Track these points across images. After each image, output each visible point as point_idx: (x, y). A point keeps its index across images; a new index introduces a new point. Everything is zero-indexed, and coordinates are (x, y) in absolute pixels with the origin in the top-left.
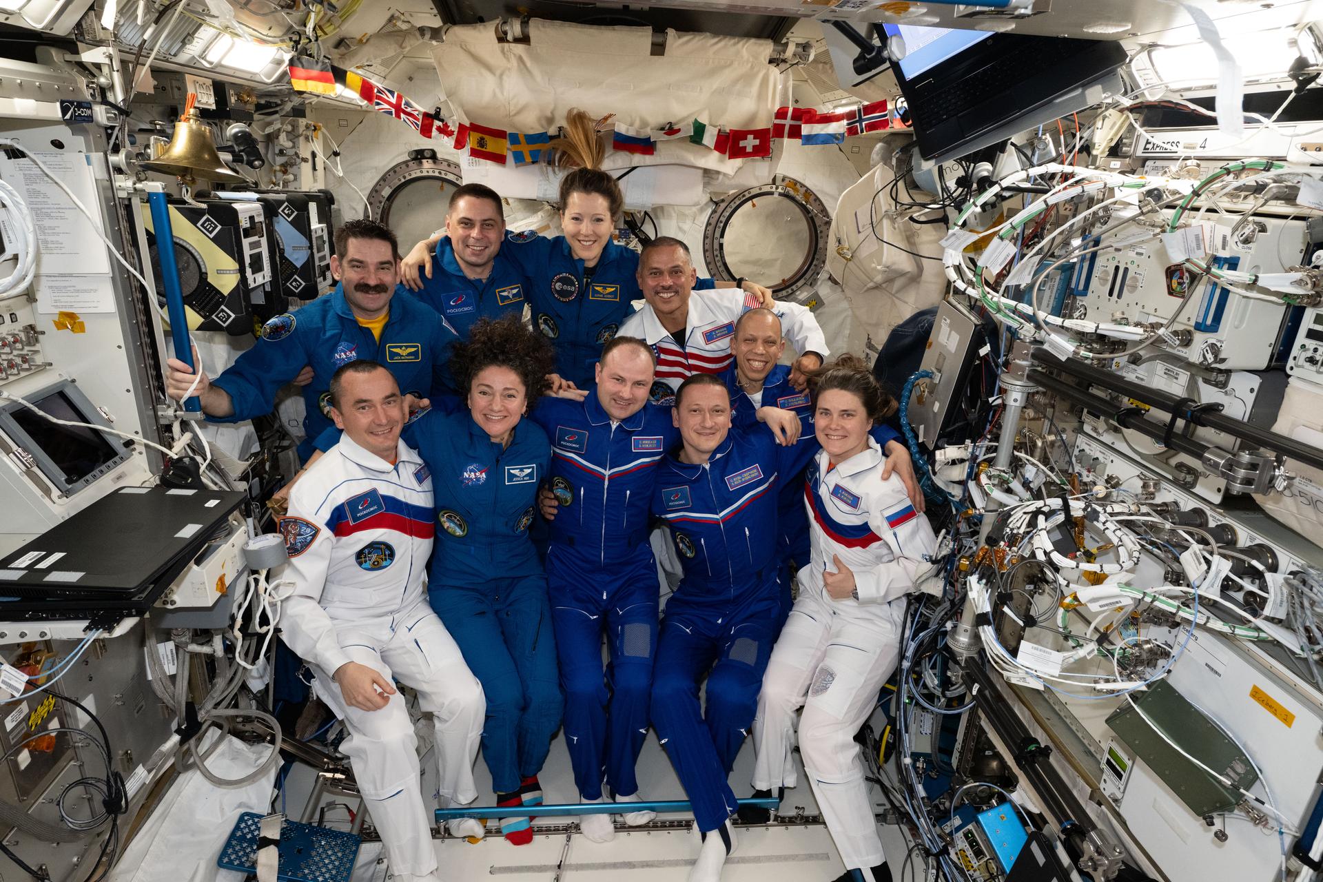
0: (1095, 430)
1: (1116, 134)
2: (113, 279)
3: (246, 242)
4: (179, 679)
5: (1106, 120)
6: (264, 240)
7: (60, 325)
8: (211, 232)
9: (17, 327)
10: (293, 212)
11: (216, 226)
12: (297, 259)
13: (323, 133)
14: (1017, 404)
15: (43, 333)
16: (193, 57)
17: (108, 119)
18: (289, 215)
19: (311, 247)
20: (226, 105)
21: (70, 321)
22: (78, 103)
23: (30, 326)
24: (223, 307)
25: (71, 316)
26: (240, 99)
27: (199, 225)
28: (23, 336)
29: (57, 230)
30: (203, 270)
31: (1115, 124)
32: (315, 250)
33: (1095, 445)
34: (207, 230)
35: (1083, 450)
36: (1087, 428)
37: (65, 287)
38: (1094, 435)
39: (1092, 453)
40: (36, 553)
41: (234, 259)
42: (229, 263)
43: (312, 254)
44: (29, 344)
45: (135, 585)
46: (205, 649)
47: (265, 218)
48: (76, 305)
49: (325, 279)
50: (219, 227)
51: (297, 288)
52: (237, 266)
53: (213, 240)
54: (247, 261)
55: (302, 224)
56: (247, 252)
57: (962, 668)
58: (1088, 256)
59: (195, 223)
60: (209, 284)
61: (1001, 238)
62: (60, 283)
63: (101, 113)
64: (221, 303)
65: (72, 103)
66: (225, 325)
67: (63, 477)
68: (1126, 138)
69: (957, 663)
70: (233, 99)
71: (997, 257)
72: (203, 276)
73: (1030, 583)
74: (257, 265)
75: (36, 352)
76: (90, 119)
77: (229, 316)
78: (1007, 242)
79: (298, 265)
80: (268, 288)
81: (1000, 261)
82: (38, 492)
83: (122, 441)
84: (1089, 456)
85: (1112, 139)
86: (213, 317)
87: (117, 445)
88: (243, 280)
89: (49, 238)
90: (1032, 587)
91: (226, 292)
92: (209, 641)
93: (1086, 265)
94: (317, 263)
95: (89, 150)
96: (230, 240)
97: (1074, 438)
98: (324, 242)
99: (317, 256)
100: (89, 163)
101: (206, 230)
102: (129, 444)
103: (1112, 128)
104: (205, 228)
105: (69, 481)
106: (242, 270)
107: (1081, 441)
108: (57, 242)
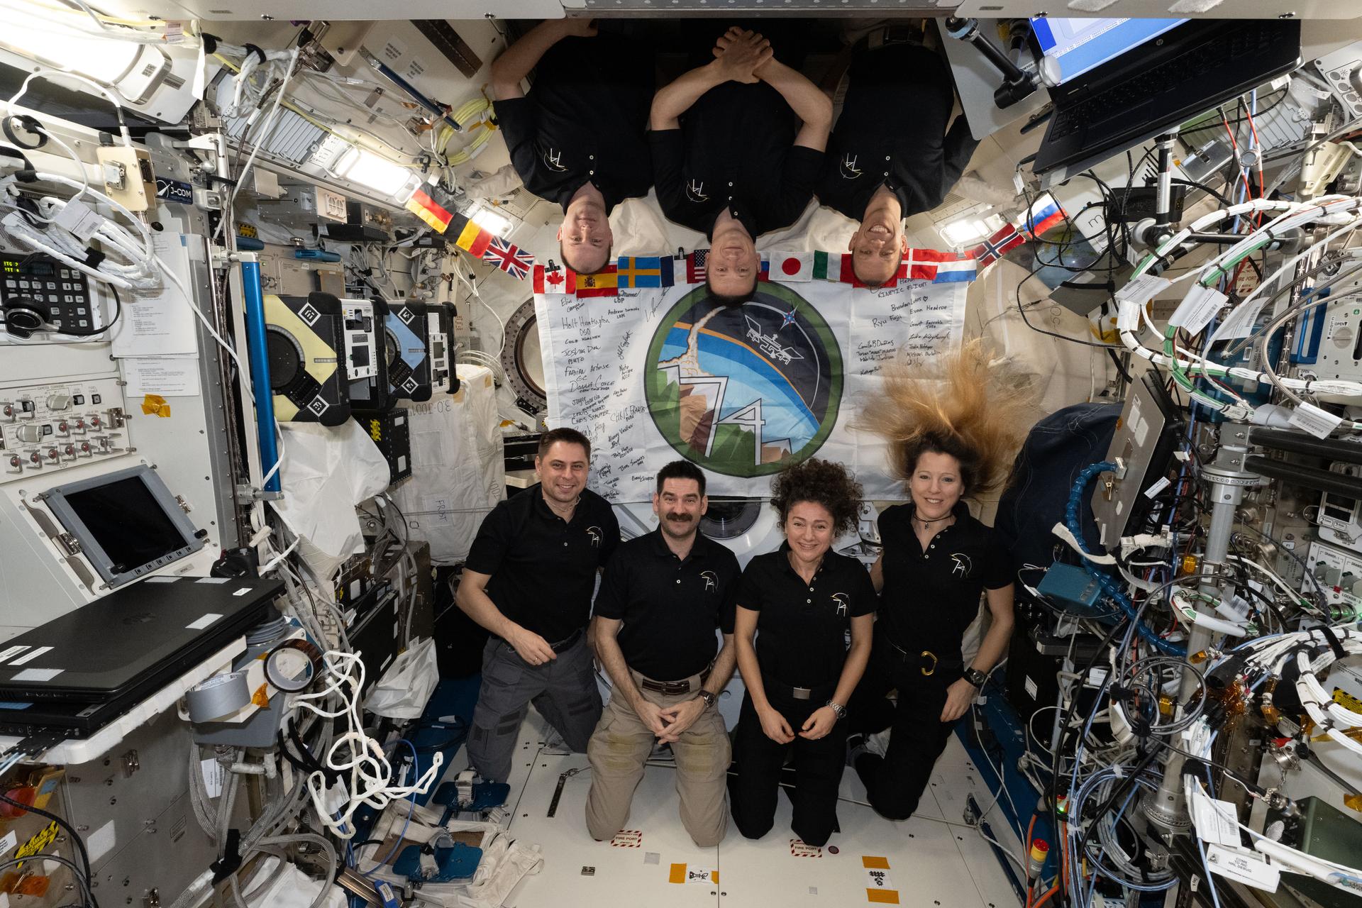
0: (1340, 535)
1: (1334, 168)
2: (201, 360)
3: (348, 335)
4: (222, 804)
5: (1318, 153)
6: (371, 336)
7: (148, 410)
8: (310, 321)
9: (101, 410)
10: (411, 316)
11: (316, 315)
12: (412, 361)
13: (461, 259)
14: (1230, 501)
15: (129, 417)
16: (323, 170)
17: (210, 203)
18: (407, 319)
19: (427, 350)
20: (360, 222)
21: (155, 405)
22: (175, 182)
23: (116, 409)
24: (318, 396)
25: (158, 399)
26: (374, 219)
27: (300, 313)
28: (105, 419)
29: (150, 311)
30: (302, 359)
31: (1329, 158)
32: (432, 355)
33: (1341, 556)
34: (308, 319)
35: (1323, 563)
36: (1323, 533)
37: (154, 370)
38: (1339, 542)
39: (1339, 567)
40: (20, 647)
41: (332, 347)
42: (329, 353)
43: (428, 357)
44: (113, 427)
45: (117, 685)
46: (253, 769)
47: (375, 314)
48: (163, 388)
49: (441, 384)
50: (319, 315)
51: (410, 390)
52: (335, 355)
53: (313, 328)
54: (349, 352)
55: (420, 329)
56: (349, 345)
57: (1170, 850)
58: (1313, 311)
59: (295, 311)
60: (307, 374)
61: (1205, 285)
62: (149, 365)
63: (202, 197)
64: (317, 393)
65: (168, 182)
66: (319, 415)
67: (109, 565)
68: (1348, 173)
69: (1162, 842)
70: (367, 219)
71: (1197, 312)
72: (301, 365)
73: (1255, 737)
74: (360, 357)
75: (118, 435)
76: (189, 200)
77: (324, 406)
78: (1212, 290)
79: (413, 366)
80: (373, 384)
81: (1201, 316)
82: (77, 581)
83: (194, 531)
84: (1335, 571)
85: (1328, 176)
86: (309, 406)
87: (188, 535)
88: (342, 369)
89: (143, 320)
90: (1259, 742)
91: (322, 380)
92: (260, 761)
93: (1311, 323)
94: (433, 367)
95: (186, 231)
96: (331, 329)
97: (1305, 548)
98: (443, 350)
99: (433, 361)
100: (184, 243)
101: (306, 318)
102: (201, 534)
103: (1326, 163)
104: (305, 316)
105: (114, 571)
106: (341, 360)
107: (1317, 551)
108: (150, 323)
